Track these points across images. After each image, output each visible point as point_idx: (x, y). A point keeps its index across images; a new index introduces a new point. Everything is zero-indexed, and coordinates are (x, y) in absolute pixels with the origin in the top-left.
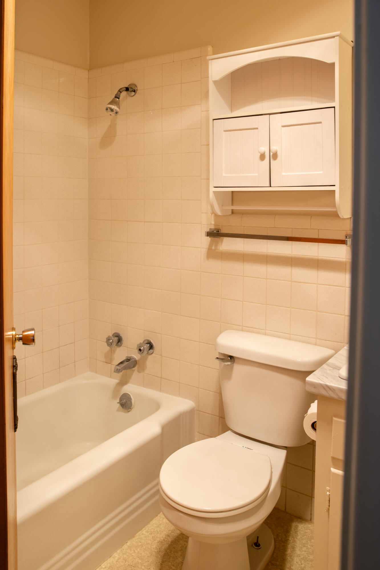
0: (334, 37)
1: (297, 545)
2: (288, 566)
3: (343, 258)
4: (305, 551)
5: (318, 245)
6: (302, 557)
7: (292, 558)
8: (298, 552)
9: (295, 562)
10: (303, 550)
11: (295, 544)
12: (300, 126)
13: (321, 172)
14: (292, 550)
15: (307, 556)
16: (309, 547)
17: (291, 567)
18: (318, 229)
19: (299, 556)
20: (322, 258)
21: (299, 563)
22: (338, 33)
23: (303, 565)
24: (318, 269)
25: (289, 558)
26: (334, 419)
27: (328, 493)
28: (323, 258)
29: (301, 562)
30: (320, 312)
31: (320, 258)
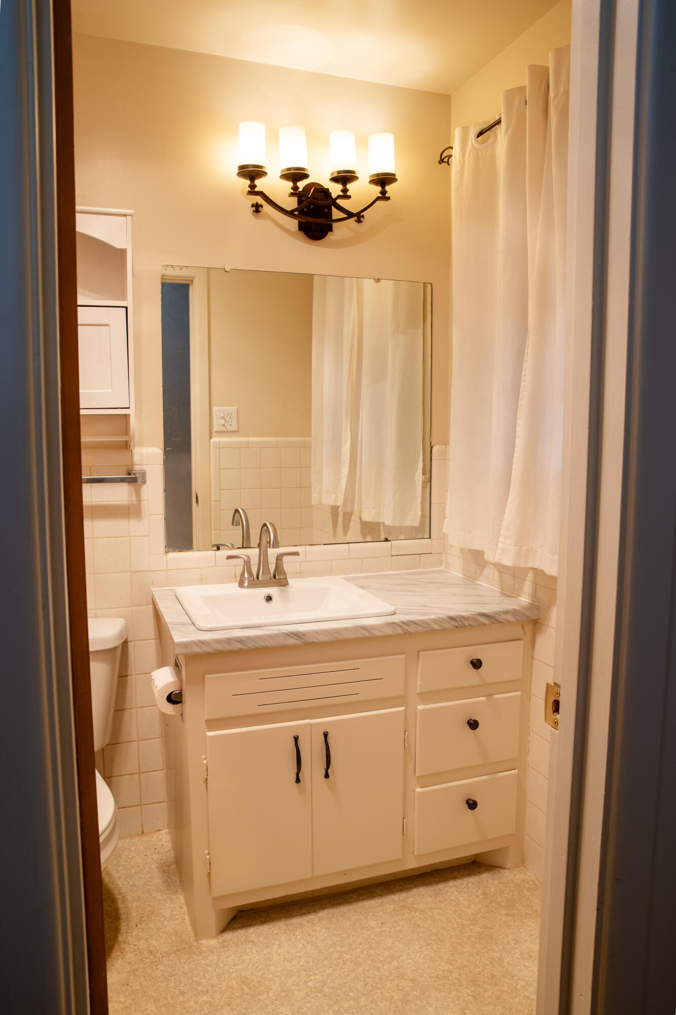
0: (126, 216)
1: (111, 869)
2: (117, 893)
3: (125, 501)
4: (123, 870)
5: (91, 487)
6: (124, 876)
7: (115, 883)
8: (116, 875)
9: (121, 885)
10: (120, 870)
11: (108, 870)
12: (97, 327)
13: (110, 391)
14: (108, 877)
15: (128, 873)
16: (124, 863)
17: (121, 892)
18: (90, 467)
19: (120, 878)
20: (97, 503)
21: (126, 883)
22: (131, 211)
23: (131, 883)
24: (92, 518)
25: (111, 886)
26: (207, 676)
27: (205, 762)
28: (99, 503)
29: (127, 881)
30: (98, 574)
31: (94, 503)
